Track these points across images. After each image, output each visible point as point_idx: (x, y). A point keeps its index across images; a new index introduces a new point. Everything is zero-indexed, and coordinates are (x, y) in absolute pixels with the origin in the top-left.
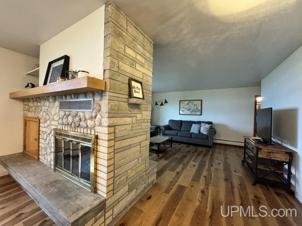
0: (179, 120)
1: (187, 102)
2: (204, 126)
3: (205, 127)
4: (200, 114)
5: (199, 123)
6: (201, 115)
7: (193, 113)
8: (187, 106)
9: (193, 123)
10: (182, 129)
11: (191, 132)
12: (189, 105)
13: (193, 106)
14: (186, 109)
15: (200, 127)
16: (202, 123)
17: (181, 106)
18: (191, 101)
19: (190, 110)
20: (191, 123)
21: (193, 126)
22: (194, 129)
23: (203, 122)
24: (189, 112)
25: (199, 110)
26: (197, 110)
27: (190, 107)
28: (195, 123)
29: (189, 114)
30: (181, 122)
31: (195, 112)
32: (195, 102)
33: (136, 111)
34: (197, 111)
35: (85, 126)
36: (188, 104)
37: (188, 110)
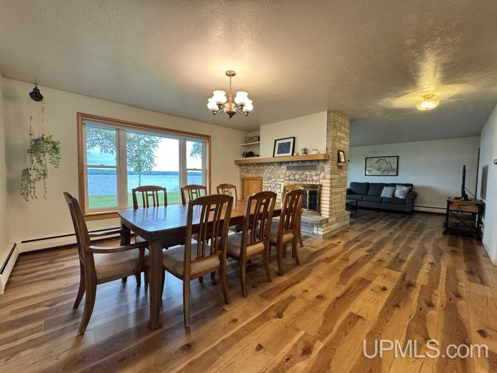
0: (365, 182)
1: (377, 159)
2: (400, 189)
3: (402, 190)
4: (395, 174)
5: (394, 185)
6: (397, 175)
7: (384, 172)
8: (376, 165)
9: (384, 186)
10: (368, 194)
11: (381, 196)
12: (379, 164)
13: (385, 164)
14: (374, 168)
15: (395, 190)
16: (397, 186)
17: (368, 165)
18: (383, 158)
19: (381, 170)
20: (382, 186)
21: (384, 189)
22: (386, 193)
23: (399, 184)
24: (379, 172)
25: (394, 169)
26: (392, 169)
27: (381, 166)
28: (387, 185)
29: (380, 174)
30: (368, 185)
31: (388, 171)
32: (388, 160)
33: (340, 171)
34: (392, 171)
35: (311, 180)
36: (377, 162)
37: (377, 170)
